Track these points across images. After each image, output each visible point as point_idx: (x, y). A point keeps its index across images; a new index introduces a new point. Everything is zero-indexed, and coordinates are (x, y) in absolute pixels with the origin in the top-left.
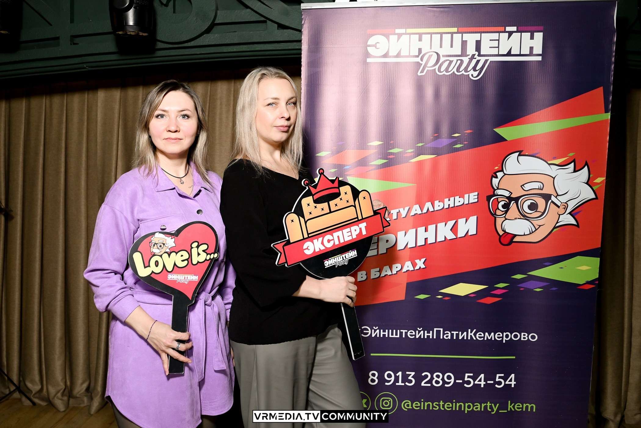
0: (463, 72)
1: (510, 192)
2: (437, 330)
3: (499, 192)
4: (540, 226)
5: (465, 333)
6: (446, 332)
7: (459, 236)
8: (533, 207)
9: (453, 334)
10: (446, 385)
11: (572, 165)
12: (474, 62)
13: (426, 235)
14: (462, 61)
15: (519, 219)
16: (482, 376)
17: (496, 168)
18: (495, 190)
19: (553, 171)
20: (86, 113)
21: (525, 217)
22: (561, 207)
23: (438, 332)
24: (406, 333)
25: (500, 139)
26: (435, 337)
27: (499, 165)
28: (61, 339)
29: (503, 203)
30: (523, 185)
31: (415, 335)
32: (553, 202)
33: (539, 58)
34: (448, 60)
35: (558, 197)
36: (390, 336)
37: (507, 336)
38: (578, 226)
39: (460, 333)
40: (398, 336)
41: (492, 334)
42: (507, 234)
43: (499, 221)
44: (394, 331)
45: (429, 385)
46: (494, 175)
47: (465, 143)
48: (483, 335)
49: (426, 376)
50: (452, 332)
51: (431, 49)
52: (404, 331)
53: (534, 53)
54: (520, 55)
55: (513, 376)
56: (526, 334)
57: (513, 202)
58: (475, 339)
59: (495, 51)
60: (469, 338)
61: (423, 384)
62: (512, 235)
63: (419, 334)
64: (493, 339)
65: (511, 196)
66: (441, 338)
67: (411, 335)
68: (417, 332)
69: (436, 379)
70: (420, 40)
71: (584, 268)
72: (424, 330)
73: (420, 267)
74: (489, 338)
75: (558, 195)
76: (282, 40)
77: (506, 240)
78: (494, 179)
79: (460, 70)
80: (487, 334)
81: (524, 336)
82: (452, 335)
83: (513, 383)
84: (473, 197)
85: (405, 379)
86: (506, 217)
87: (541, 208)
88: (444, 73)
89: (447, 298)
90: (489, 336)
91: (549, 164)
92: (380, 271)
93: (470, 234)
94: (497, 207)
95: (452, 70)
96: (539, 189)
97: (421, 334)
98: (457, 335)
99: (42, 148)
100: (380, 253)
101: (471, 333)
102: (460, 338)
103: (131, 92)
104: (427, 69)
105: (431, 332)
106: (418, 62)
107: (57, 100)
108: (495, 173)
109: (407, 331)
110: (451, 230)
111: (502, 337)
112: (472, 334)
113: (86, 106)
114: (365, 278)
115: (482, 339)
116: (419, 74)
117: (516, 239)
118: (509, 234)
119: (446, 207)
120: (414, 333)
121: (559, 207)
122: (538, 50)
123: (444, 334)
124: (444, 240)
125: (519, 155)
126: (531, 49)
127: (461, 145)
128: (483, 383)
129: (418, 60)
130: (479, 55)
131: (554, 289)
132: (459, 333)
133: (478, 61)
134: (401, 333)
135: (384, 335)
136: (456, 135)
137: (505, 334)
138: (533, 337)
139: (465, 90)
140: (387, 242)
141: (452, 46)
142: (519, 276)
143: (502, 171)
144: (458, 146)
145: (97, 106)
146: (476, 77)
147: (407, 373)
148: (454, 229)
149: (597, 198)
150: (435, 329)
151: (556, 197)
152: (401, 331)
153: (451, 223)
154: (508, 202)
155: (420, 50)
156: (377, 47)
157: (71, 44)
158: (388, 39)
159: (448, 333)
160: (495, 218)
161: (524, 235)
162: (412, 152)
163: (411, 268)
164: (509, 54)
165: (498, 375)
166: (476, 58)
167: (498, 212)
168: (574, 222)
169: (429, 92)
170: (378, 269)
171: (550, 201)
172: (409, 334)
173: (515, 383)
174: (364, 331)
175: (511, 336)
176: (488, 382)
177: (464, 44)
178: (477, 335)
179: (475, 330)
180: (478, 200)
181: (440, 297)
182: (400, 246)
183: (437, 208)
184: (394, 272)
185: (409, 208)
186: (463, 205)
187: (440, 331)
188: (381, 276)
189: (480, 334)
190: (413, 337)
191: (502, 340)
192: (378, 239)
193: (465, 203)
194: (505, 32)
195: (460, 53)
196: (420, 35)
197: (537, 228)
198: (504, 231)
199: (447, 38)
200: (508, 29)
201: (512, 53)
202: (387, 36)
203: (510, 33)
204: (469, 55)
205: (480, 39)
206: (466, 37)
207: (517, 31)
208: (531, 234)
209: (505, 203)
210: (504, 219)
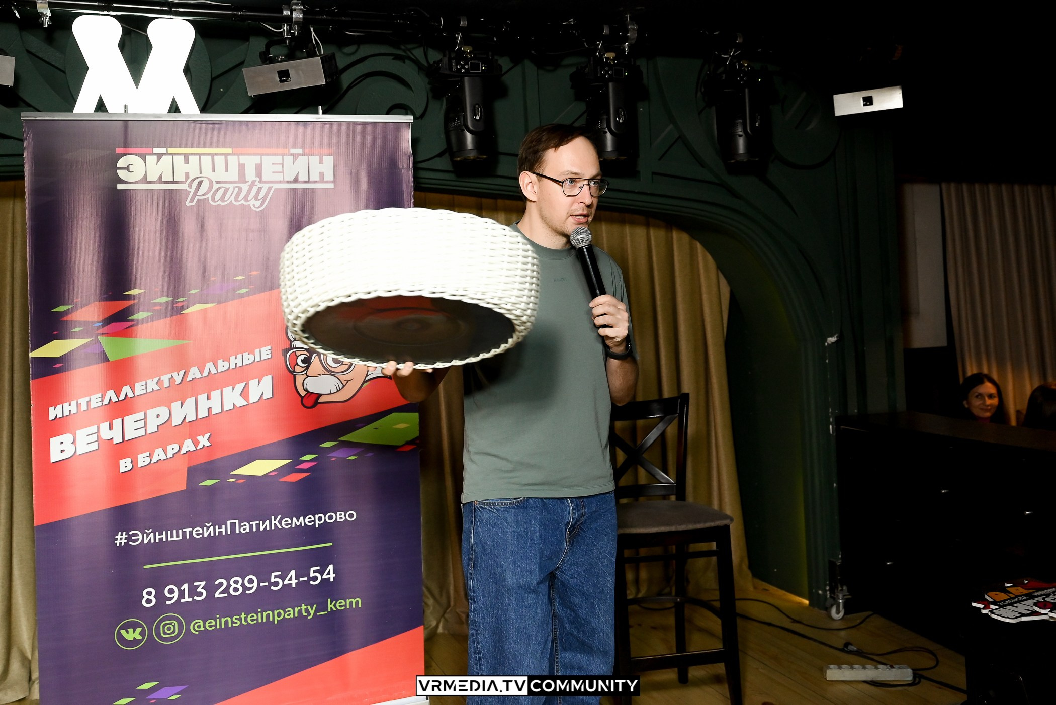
0: (243, 202)
2: (231, 523)
3: (297, 344)
4: (348, 381)
5: (267, 522)
6: (242, 524)
7: (251, 402)
9: (254, 525)
10: (248, 592)
12: (255, 189)
13: (209, 404)
14: (240, 189)
15: (323, 374)
16: (293, 573)
18: (291, 342)
21: (331, 373)
23: (233, 525)
24: (191, 532)
26: (229, 533)
29: (302, 357)
31: (203, 534)
33: (331, 186)
34: (224, 187)
36: (170, 539)
37: (320, 519)
38: (389, 377)
39: (261, 522)
40: (180, 538)
41: (302, 518)
42: (310, 395)
43: (300, 379)
44: (175, 531)
45: (226, 595)
47: (252, 287)
48: (290, 522)
49: (221, 584)
50: (251, 523)
51: (201, 173)
52: (187, 530)
53: (325, 179)
54: (309, 182)
55: (331, 567)
56: (343, 514)
57: (314, 355)
58: (280, 527)
59: (279, 177)
60: (273, 528)
61: (217, 595)
62: (316, 395)
63: (207, 531)
64: (303, 525)
66: (238, 532)
67: (197, 534)
68: (205, 528)
69: (234, 585)
70: (187, 162)
71: (402, 426)
72: (214, 525)
73: (204, 446)
74: (298, 524)
77: (309, 402)
79: (239, 199)
80: (294, 519)
81: (340, 517)
82: (251, 526)
83: (332, 576)
84: (265, 353)
85: (193, 592)
86: (307, 374)
88: (221, 203)
89: (242, 481)
90: (298, 521)
92: (150, 456)
93: (265, 397)
94: (295, 363)
95: (230, 198)
97: (209, 531)
98: (258, 526)
100: (149, 432)
101: (275, 520)
102: (262, 528)
104: (197, 197)
105: (224, 526)
106: (186, 190)
109: (191, 529)
110: (240, 395)
111: (314, 521)
112: (276, 522)
114: (130, 467)
115: (290, 526)
116: (188, 204)
117: (321, 400)
118: (313, 395)
119: (233, 366)
120: (201, 531)
122: (329, 176)
123: (240, 527)
124: (232, 407)
126: (322, 174)
127: (247, 290)
128: (294, 582)
129: (185, 186)
130: (261, 181)
131: (370, 454)
132: (259, 522)
133: (260, 189)
134: (184, 534)
135: (161, 539)
136: (240, 278)
137: (317, 516)
138: (351, 516)
140: (157, 418)
141: (226, 171)
142: (328, 444)
144: (243, 291)
146: (259, 207)
147: (196, 584)
148: (244, 393)
150: (229, 522)
152: (184, 530)
153: (240, 387)
154: (309, 355)
155: (187, 175)
156: (130, 171)
158: (145, 160)
159: (245, 525)
160: (294, 376)
161: (331, 393)
162: (184, 301)
163: (192, 448)
164: (295, 181)
165: (312, 569)
166: (256, 185)
167: (298, 369)
170: (147, 454)
172: (194, 533)
173: (334, 575)
174: (133, 538)
175: (325, 518)
176: (301, 579)
177: (242, 168)
178: (283, 523)
179: (279, 517)
180: (271, 356)
181: (232, 480)
182: (176, 421)
183: (220, 369)
184: (170, 455)
185: (185, 372)
186: (254, 364)
187: (235, 523)
188: (152, 462)
189: (286, 521)
190: (201, 536)
191: (315, 524)
192: (145, 414)
193: (256, 361)
194: (289, 154)
195: (237, 179)
196: (186, 157)
197: (344, 384)
198: (306, 390)
199: (219, 160)
200: (293, 151)
201: (300, 179)
202: (143, 157)
203: (296, 157)
204: (248, 181)
205: (260, 163)
206: (244, 159)
207: (304, 154)
208: (338, 392)
209: (305, 357)
210: (305, 376)
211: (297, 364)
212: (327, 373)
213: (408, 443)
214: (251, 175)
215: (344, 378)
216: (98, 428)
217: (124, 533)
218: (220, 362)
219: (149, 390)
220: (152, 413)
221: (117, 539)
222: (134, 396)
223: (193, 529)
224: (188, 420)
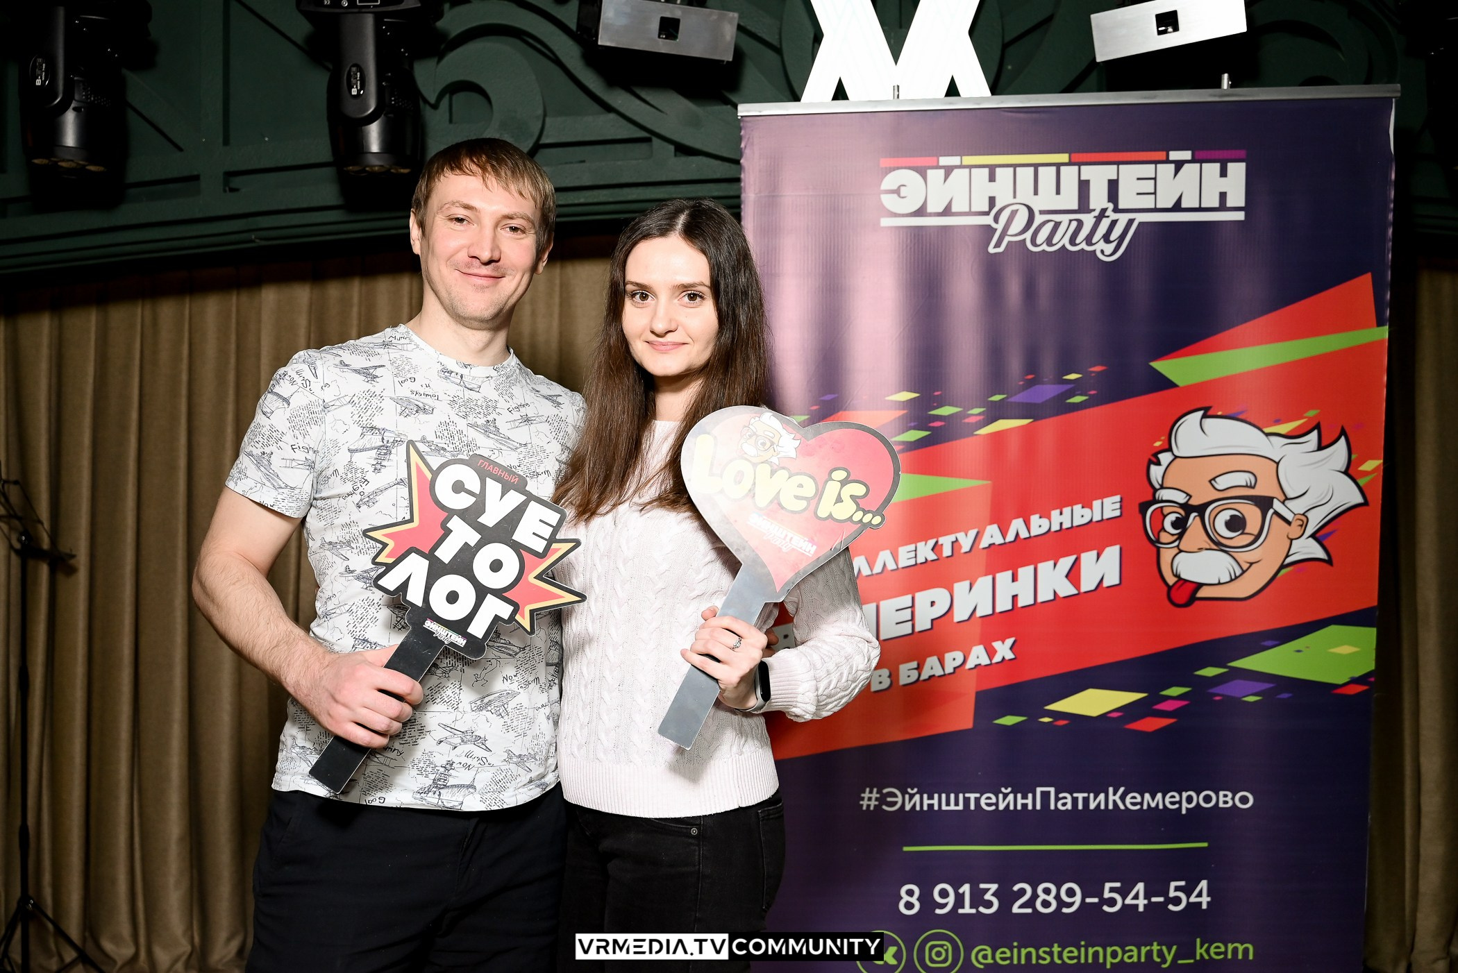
1: (1188, 494)
2: (1041, 793)
3: (1164, 494)
4: (1251, 564)
5: (1102, 796)
6: (1061, 796)
7: (1084, 589)
8: (1236, 524)
9: (1077, 798)
10: (1064, 910)
11: (1314, 436)
12: (1105, 224)
14: (1080, 224)
15: (1207, 549)
16: (1140, 886)
17: (1158, 444)
18: (1155, 490)
19: (1275, 448)
20: (233, 337)
21: (1219, 546)
22: (1295, 524)
23: (1045, 796)
24: (977, 800)
25: (1164, 383)
26: (1038, 807)
27: (1163, 438)
28: (181, 839)
29: (1172, 517)
30: (1214, 479)
31: (997, 804)
32: (1276, 513)
33: (1240, 216)
34: (1052, 221)
35: (1286, 502)
36: (944, 807)
37: (1189, 800)
38: (1329, 562)
39: (1092, 795)
40: (961, 807)
42: (1183, 583)
43: (1166, 555)
44: (952, 796)
45: (1030, 910)
46: (1154, 460)
47: (1092, 392)
48: (1139, 800)
49: (1022, 892)
50: (1075, 795)
51: (1015, 197)
52: (972, 796)
53: (1229, 204)
54: (1200, 209)
55: (1204, 884)
56: (1230, 795)
57: (1193, 515)
58: (1122, 807)
59: (1148, 202)
60: (1111, 807)
61: (1016, 910)
62: (1194, 585)
63: (1004, 799)
64: (1161, 807)
65: (1190, 502)
66: (1052, 807)
67: (988, 805)
68: (1001, 796)
69: (1042, 896)
70: (992, 178)
71: (1346, 650)
72: (1015, 792)
73: (1004, 658)
74: (1153, 805)
75: (1287, 499)
76: (684, 178)
77: (1181, 597)
78: (1153, 468)
79: (1077, 241)
80: (1147, 796)
81: (1225, 799)
82: (1075, 800)
83: (1205, 900)
84: (1111, 507)
85: (978, 899)
87: (1253, 525)
88: (1045, 247)
89: (1062, 723)
90: (1153, 800)
91: (1267, 435)
92: (919, 668)
93: (1106, 584)
94: (1161, 527)
95: (1060, 241)
96: (1247, 486)
97: (1008, 800)
98: (1086, 800)
99: (134, 415)
100: (917, 629)
101: (1115, 794)
102: (1092, 806)
103: (334, 290)
104: (1007, 239)
105: (1030, 796)
106: (989, 226)
107: (167, 310)
108: (1156, 455)
109: (978, 795)
110: (1067, 576)
111: (1180, 802)
112: (1117, 798)
113: (234, 321)
114: (886, 683)
115: (1139, 807)
116: (991, 250)
117: (1202, 593)
118: (1188, 583)
119: (1055, 527)
120: (994, 800)
121: (1289, 523)
122: (1237, 197)
123: (1057, 799)
124: (1051, 597)
125: (1204, 416)
126: (1223, 196)
127: (1084, 398)
128: (1142, 903)
129: (988, 220)
130: (1116, 210)
131: (1285, 696)
132: (1089, 795)
133: (1114, 223)
134: (967, 801)
135: (931, 806)
136: (1073, 376)
137: (1185, 795)
138: (1244, 800)
139: (1089, 281)
140: (932, 606)
141: (1058, 192)
142: (1210, 672)
143: (1170, 449)
144: (1078, 399)
145: (259, 321)
146: (1111, 255)
147: (982, 886)
148: (1073, 575)
149: (1366, 503)
150: (1039, 790)
151: (1283, 503)
152: (967, 795)
153: (1067, 562)
154: (1184, 515)
155: (992, 201)
157: (225, 191)
158: (925, 178)
159: (1065, 798)
160: (1158, 549)
161: (1219, 584)
162: (979, 414)
163: (985, 660)
164: (1177, 207)
165: (1173, 884)
166: (1108, 217)
167: (1164, 538)
168: (1321, 554)
169: (1013, 288)
170: (914, 664)
171: (1271, 511)
172: (983, 802)
173: (1209, 899)
174: (889, 799)
175: (1198, 799)
176: (1154, 900)
177: (1084, 186)
178: (1128, 800)
179: (1122, 789)
180: (1121, 513)
181: (1046, 720)
182: (960, 614)
183: (1035, 531)
184: (949, 670)
185: (978, 533)
186: (1090, 524)
187: (1049, 792)
188: (923, 678)
189: (1134, 798)
190: (993, 808)
191: (1180, 808)
192: (913, 599)
193: (1095, 519)
194: (1167, 161)
195: (1076, 207)
196: (992, 169)
197: (1245, 569)
198: (1177, 576)
199: (1047, 174)
200: (1174, 155)
201: (1184, 205)
202: (922, 172)
203: (1179, 165)
204: (1094, 210)
205: (1115, 178)
206: (1088, 172)
207: (1193, 161)
208: (1233, 582)
209: (1177, 518)
210: (1176, 551)
211: (1163, 529)
212: (1215, 547)
213: (1354, 681)
214: (1099, 199)
215: (1244, 557)
217: (875, 790)
218: (1035, 519)
219: (921, 560)
220: (923, 598)
221: (863, 799)
222: (898, 568)
223: (981, 796)
224: (979, 613)
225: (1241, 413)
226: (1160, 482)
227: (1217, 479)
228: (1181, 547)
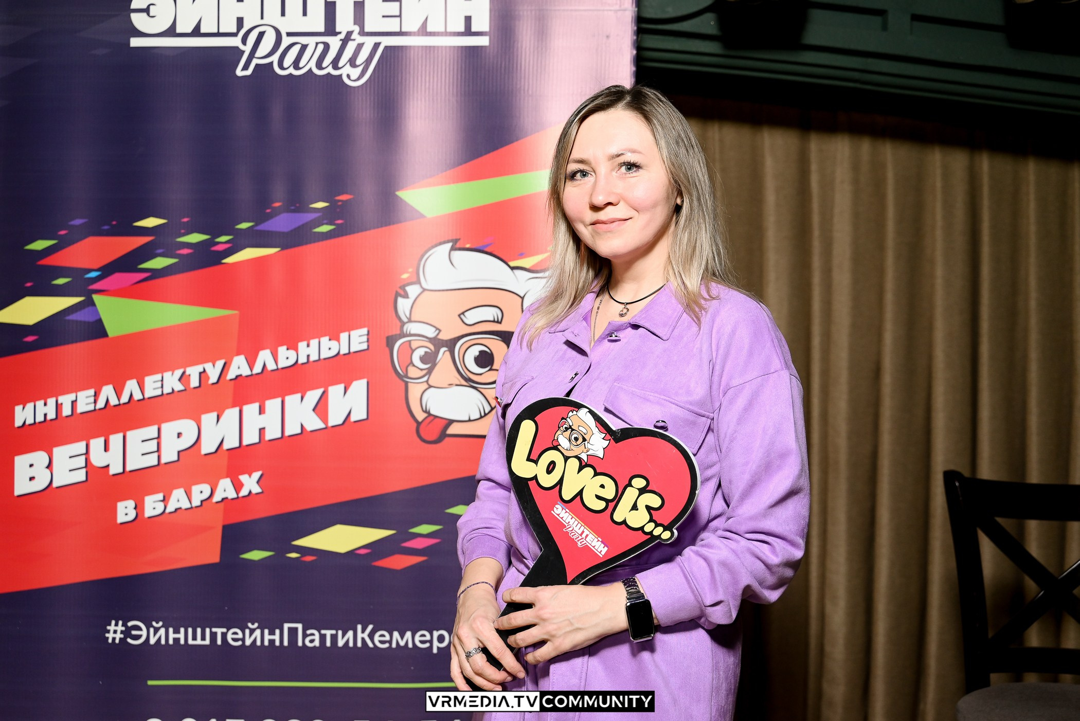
1: (437, 329)
2: (289, 629)
3: (412, 328)
5: (350, 634)
6: (309, 632)
7: (331, 424)
9: (325, 635)
12: (351, 47)
13: (261, 421)
14: (327, 47)
15: (457, 385)
17: (405, 276)
19: (520, 282)
21: (470, 382)
23: (292, 632)
24: (224, 635)
25: (411, 214)
26: (286, 643)
27: (410, 271)
29: (420, 352)
30: (463, 313)
31: (243, 640)
33: (485, 41)
34: (299, 43)
36: (191, 642)
37: (441, 639)
39: (340, 633)
40: (207, 642)
42: (432, 421)
43: (415, 390)
44: (199, 630)
46: (401, 292)
47: (338, 222)
48: (387, 638)
50: (323, 632)
51: (262, 18)
52: (219, 631)
53: (475, 28)
54: (445, 34)
57: (443, 349)
58: (371, 645)
59: (393, 25)
60: (359, 644)
62: (444, 421)
63: (251, 635)
64: (410, 645)
65: (439, 337)
66: (300, 644)
67: (235, 640)
68: (247, 631)
72: (262, 628)
73: (250, 492)
74: (402, 643)
77: (429, 433)
78: (401, 301)
79: (324, 65)
80: (396, 634)
82: (322, 638)
84: (357, 340)
86: (429, 383)
88: (292, 70)
89: (309, 558)
90: (402, 639)
91: (513, 268)
92: (165, 500)
93: (353, 418)
94: (409, 361)
95: (308, 62)
96: (494, 321)
97: (254, 636)
98: (334, 638)
100: (163, 461)
101: (363, 632)
102: (341, 643)
104: (254, 61)
105: (277, 632)
106: (237, 48)
108: (403, 287)
109: (224, 630)
110: (314, 410)
111: (431, 642)
112: (365, 635)
114: (132, 515)
115: (387, 645)
116: (239, 72)
117: (452, 430)
118: (437, 419)
119: (303, 359)
120: (240, 635)
122: (482, 22)
123: (305, 636)
124: (299, 431)
125: (453, 249)
126: (468, 20)
127: (331, 227)
129: (236, 42)
130: (362, 33)
132: (337, 632)
133: (360, 46)
134: (213, 636)
135: (177, 640)
136: (319, 205)
137: (436, 634)
140: (178, 437)
141: (305, 13)
142: (459, 510)
143: (418, 282)
144: (325, 228)
146: (358, 79)
147: (229, 720)
148: (321, 408)
150: (286, 626)
152: (214, 630)
153: (313, 396)
154: (433, 350)
155: (240, 22)
156: (151, 14)
159: (313, 634)
160: (406, 383)
161: (470, 420)
162: (226, 242)
163: (232, 494)
164: (420, 33)
166: (354, 40)
167: (412, 372)
170: (160, 496)
172: (230, 636)
174: (134, 632)
177: (330, 9)
178: (377, 638)
179: (370, 627)
180: (368, 346)
181: (294, 555)
182: (208, 446)
183: (283, 363)
184: (196, 502)
185: (225, 364)
186: (338, 357)
187: (296, 629)
188: (168, 510)
189: (382, 636)
190: (240, 643)
191: (431, 647)
192: (159, 430)
193: (342, 352)
195: (322, 29)
197: (493, 406)
198: (427, 412)
201: (429, 29)
204: (340, 33)
208: (483, 419)
209: (426, 352)
210: (425, 386)
211: (411, 363)
212: (465, 383)
214: (345, 21)
215: (492, 394)
216: (87, 446)
217: (120, 623)
218: (282, 350)
219: (167, 390)
220: (170, 429)
221: (108, 632)
222: (144, 399)
223: (228, 630)
224: (226, 446)
225: (487, 246)
226: (408, 316)
227: (466, 314)
228: (431, 382)
